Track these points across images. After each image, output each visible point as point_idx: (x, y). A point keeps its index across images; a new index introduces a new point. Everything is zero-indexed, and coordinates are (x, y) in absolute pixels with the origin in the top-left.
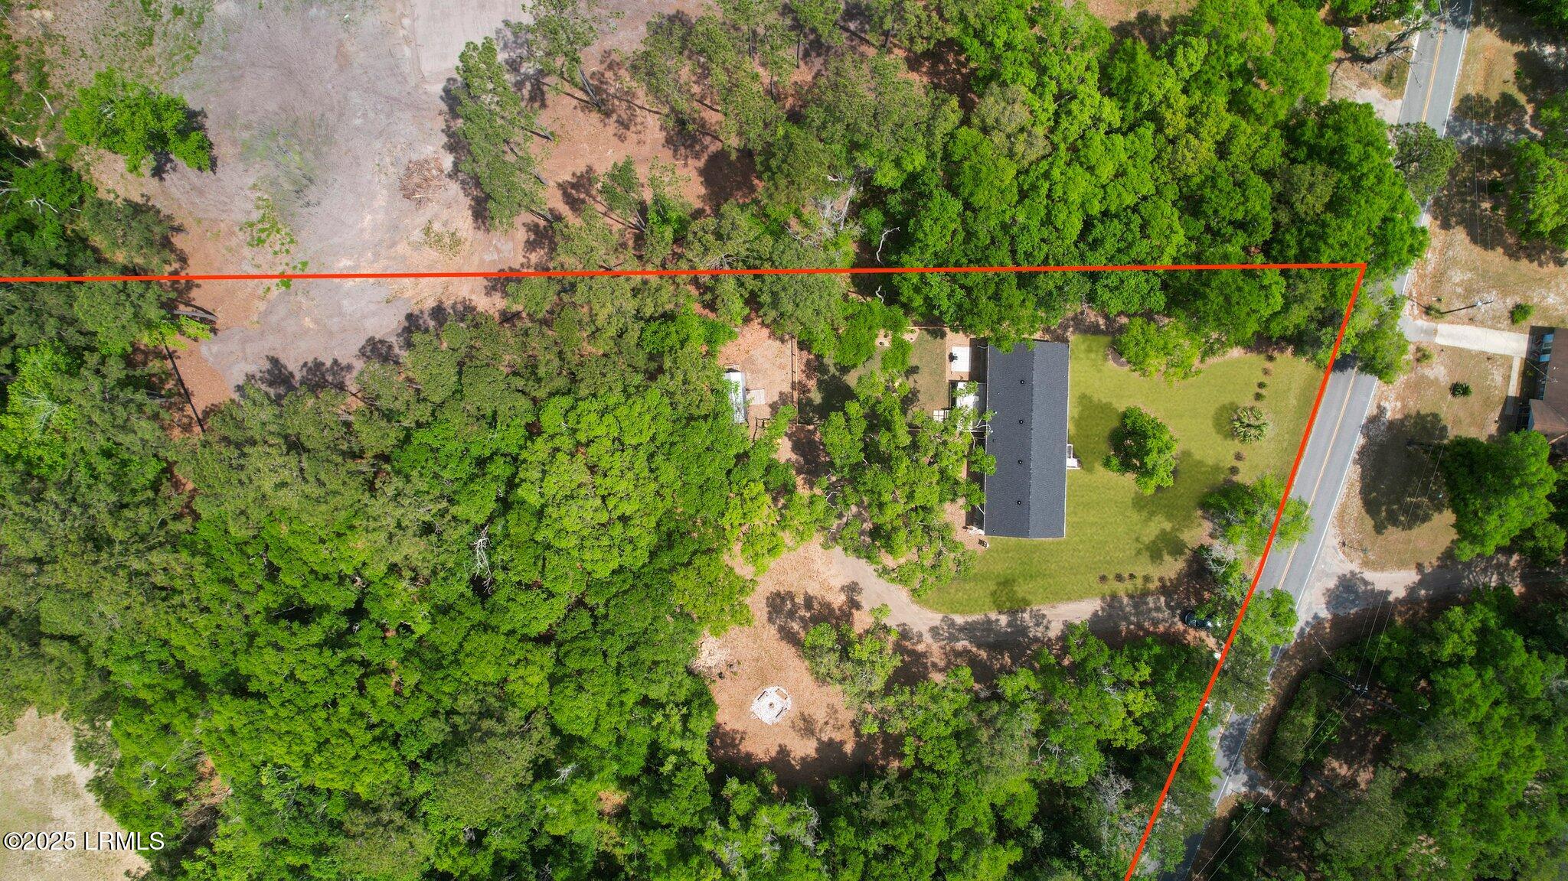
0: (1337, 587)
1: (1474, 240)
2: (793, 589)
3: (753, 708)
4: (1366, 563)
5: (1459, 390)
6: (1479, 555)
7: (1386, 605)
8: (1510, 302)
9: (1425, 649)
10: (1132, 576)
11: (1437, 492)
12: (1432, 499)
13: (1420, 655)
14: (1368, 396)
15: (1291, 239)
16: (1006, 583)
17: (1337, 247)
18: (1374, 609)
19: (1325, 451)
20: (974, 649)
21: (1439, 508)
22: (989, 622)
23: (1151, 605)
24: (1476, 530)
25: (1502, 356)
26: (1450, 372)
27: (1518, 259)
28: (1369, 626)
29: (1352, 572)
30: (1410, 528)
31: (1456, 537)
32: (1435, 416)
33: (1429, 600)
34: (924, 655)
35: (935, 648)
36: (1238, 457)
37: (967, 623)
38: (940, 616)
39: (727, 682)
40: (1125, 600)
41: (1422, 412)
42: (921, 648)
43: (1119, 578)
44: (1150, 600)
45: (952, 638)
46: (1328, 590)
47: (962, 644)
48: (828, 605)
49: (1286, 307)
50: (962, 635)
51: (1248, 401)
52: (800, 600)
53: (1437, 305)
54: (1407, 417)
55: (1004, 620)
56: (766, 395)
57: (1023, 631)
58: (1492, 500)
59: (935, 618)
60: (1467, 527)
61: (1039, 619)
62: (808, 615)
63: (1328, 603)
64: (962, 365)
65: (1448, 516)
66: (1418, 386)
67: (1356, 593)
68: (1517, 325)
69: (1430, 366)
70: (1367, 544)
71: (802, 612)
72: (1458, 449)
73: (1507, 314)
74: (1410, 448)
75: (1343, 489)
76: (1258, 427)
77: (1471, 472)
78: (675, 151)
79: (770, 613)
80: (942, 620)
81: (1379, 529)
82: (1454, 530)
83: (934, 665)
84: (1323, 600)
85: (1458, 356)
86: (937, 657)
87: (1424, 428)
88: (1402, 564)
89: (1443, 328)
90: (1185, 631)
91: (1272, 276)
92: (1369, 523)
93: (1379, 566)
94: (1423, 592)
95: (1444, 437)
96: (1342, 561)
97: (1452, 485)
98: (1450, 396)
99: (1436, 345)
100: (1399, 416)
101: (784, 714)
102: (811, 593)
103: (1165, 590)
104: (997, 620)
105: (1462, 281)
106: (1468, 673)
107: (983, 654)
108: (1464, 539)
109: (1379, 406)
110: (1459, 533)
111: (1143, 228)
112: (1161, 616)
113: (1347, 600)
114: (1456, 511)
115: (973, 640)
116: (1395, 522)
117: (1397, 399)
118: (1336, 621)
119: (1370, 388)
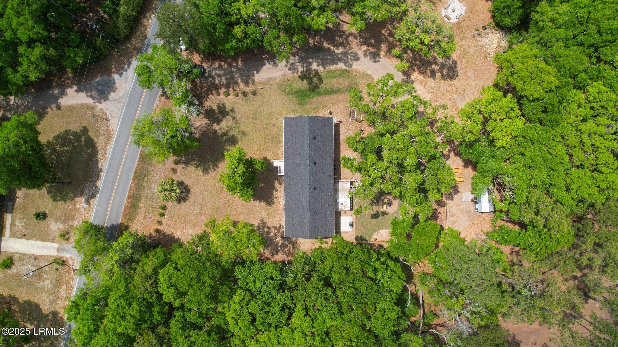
0: (109, 93)
1: (37, 306)
2: (443, 81)
3: (465, 9)
4: (93, 108)
5: (42, 216)
6: (21, 115)
7: (79, 84)
8: (14, 270)
9: (52, 52)
10: (237, 95)
11: (51, 154)
12: (54, 150)
13: (55, 48)
14: (97, 210)
15: (157, 317)
16: (314, 89)
17: (128, 317)
18: (86, 80)
19: (121, 174)
20: (332, 48)
21: (49, 144)
22: (324, 65)
23: (223, 78)
24: (24, 131)
25: (17, 237)
26: (48, 227)
27: (10, 296)
28: (89, 70)
29: (100, 103)
30: (66, 131)
31: (38, 126)
32: (55, 200)
33: (50, 87)
34: (362, 44)
35: (355, 48)
36: (174, 171)
37: (337, 64)
38: (353, 67)
39: (481, 25)
40: (239, 81)
41: (63, 202)
42: (364, 48)
43: (245, 94)
44: (224, 81)
45: (345, 54)
46: (114, 91)
47: (339, 51)
48: (421, 72)
49: (156, 272)
50: (340, 56)
51: (170, 205)
52: (438, 75)
53: (58, 266)
54: (72, 199)
55: (314, 66)
56: (462, 198)
57: (302, 60)
58: (14, 151)
59: (356, 66)
60: (30, 133)
61: (292, 68)
62: (433, 66)
63: (114, 83)
64: (345, 221)
65: (43, 139)
66: (67, 218)
67: (97, 90)
68: (8, 256)
69: (60, 230)
70: (92, 120)
71: (436, 68)
72: (39, 182)
73: (15, 262)
74: (69, 180)
75: (109, 153)
76: (165, 190)
77: (30, 168)
78: (514, 339)
79: (456, 67)
80: (351, 65)
81: (85, 130)
82: (39, 130)
83: (356, 37)
84: (117, 85)
85: (44, 237)
86: (354, 42)
87: (61, 193)
88: (70, 108)
89: (54, 253)
90: (202, 62)
91: (168, 295)
92: (91, 134)
93: (84, 107)
94: (56, 92)
95: (50, 187)
96: (108, 109)
97: (42, 158)
98: (47, 212)
99: (57, 243)
100: (77, 199)
101: (446, 6)
102: (432, 80)
103: (217, 88)
104: (318, 66)
105: (44, 281)
106: (23, 35)
107: (326, 45)
108: (32, 125)
109: (89, 205)
110: (35, 129)
111: (254, 320)
112: (217, 72)
113: (102, 86)
114: (38, 143)
115: (332, 54)
116: (75, 134)
117: (79, 209)
118: (109, 72)
119: (96, 214)
